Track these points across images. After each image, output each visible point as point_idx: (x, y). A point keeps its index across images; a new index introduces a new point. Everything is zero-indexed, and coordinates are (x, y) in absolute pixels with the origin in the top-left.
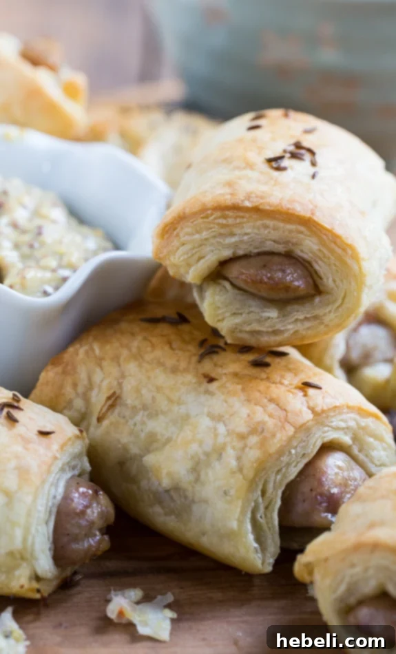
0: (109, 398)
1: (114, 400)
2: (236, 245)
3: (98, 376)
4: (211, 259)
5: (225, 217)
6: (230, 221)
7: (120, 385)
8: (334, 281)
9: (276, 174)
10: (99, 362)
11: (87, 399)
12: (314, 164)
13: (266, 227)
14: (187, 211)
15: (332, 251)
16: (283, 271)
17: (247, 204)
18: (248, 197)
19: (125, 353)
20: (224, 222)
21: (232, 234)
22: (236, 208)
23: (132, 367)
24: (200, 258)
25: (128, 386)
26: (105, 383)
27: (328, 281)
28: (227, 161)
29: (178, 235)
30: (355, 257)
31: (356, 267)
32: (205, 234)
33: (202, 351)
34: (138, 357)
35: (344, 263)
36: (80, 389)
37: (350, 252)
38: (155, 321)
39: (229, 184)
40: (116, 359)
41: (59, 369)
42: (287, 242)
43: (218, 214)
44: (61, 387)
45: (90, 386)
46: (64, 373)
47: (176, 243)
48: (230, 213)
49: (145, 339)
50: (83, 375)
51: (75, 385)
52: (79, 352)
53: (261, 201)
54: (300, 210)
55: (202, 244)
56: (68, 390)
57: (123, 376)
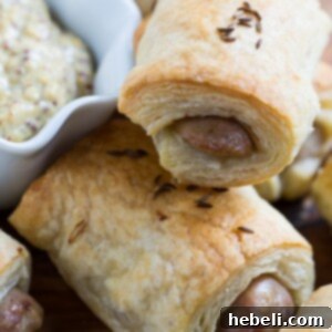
0: (78, 225)
1: (83, 227)
2: (187, 110)
3: (70, 203)
4: (166, 119)
5: (180, 88)
6: (184, 92)
7: (88, 214)
8: (269, 143)
9: (225, 46)
10: (71, 190)
11: (60, 221)
12: (258, 30)
13: (214, 98)
14: (149, 79)
15: (269, 121)
16: (227, 137)
17: (199, 79)
18: (200, 73)
19: (92, 185)
20: (179, 92)
21: (185, 101)
22: (189, 82)
23: (98, 199)
24: (158, 118)
25: (95, 216)
26: (76, 211)
27: (265, 143)
28: (185, 26)
29: (140, 98)
30: (288, 126)
31: (287, 133)
32: (163, 100)
33: (157, 188)
34: (103, 189)
35: (278, 130)
36: (56, 213)
37: (283, 122)
38: (118, 154)
39: (185, 56)
40: (85, 189)
41: (38, 194)
42: (231, 111)
43: (175, 85)
44: (39, 210)
45: (63, 211)
46: (43, 198)
47: (138, 104)
48: (183, 86)
49: (110, 173)
50: (57, 201)
51: (51, 209)
52: (55, 180)
53: (211, 77)
54: (244, 87)
55: (160, 106)
56: (45, 213)
57: (91, 206)
